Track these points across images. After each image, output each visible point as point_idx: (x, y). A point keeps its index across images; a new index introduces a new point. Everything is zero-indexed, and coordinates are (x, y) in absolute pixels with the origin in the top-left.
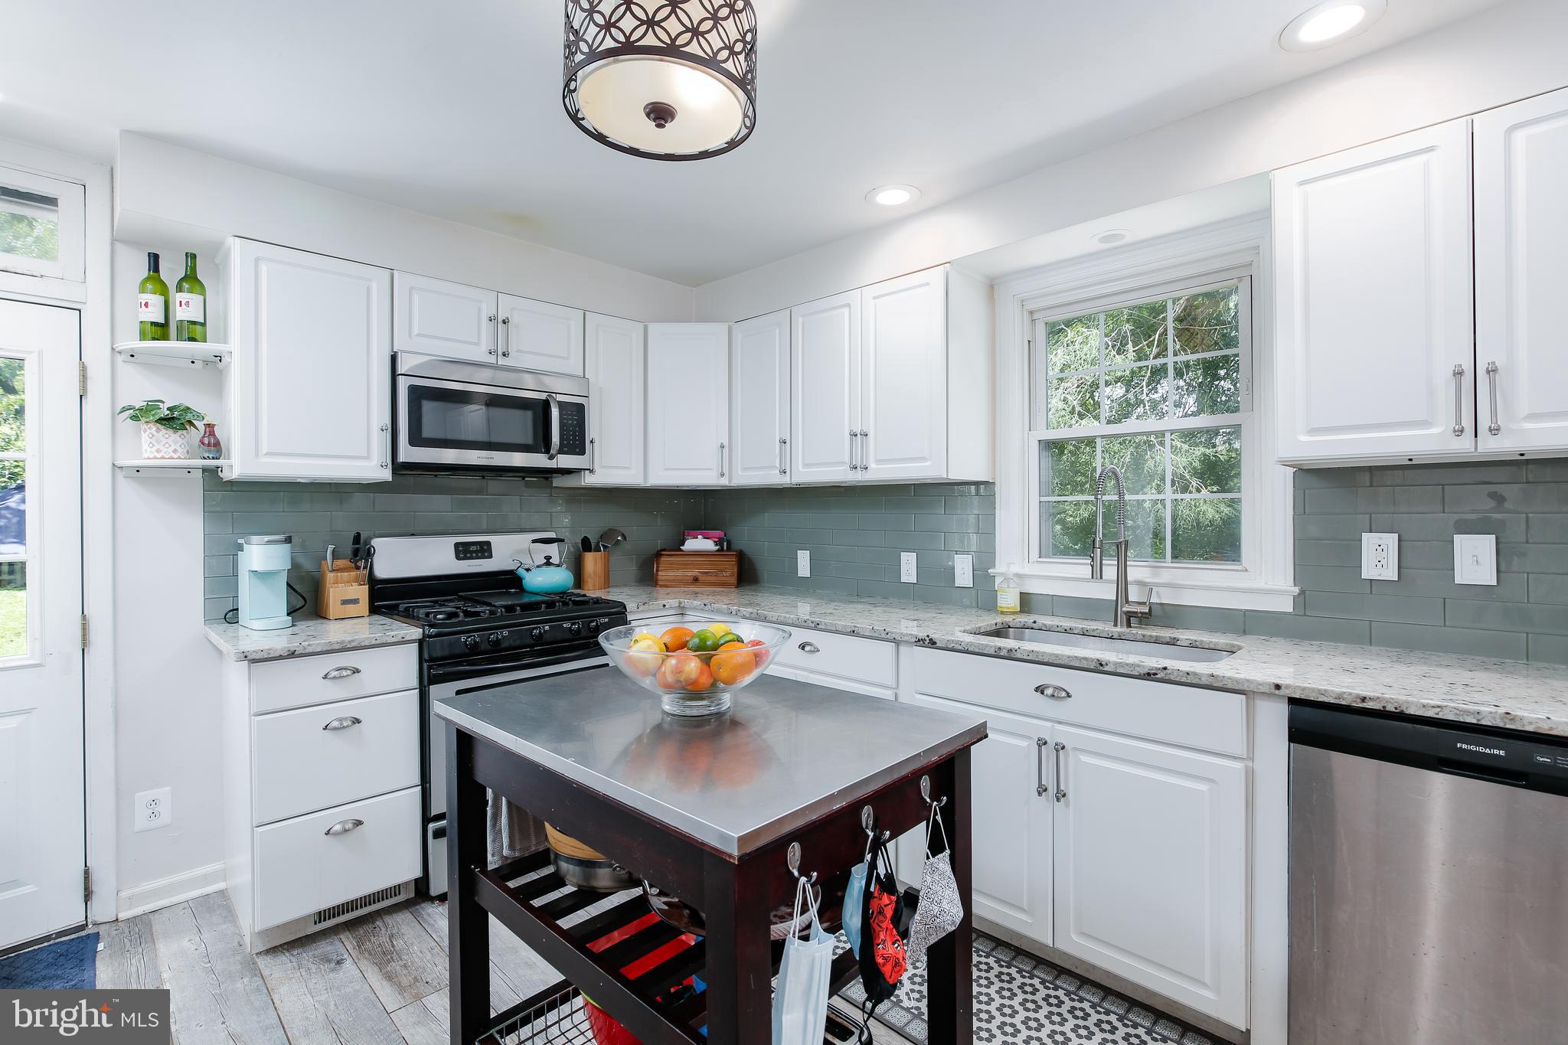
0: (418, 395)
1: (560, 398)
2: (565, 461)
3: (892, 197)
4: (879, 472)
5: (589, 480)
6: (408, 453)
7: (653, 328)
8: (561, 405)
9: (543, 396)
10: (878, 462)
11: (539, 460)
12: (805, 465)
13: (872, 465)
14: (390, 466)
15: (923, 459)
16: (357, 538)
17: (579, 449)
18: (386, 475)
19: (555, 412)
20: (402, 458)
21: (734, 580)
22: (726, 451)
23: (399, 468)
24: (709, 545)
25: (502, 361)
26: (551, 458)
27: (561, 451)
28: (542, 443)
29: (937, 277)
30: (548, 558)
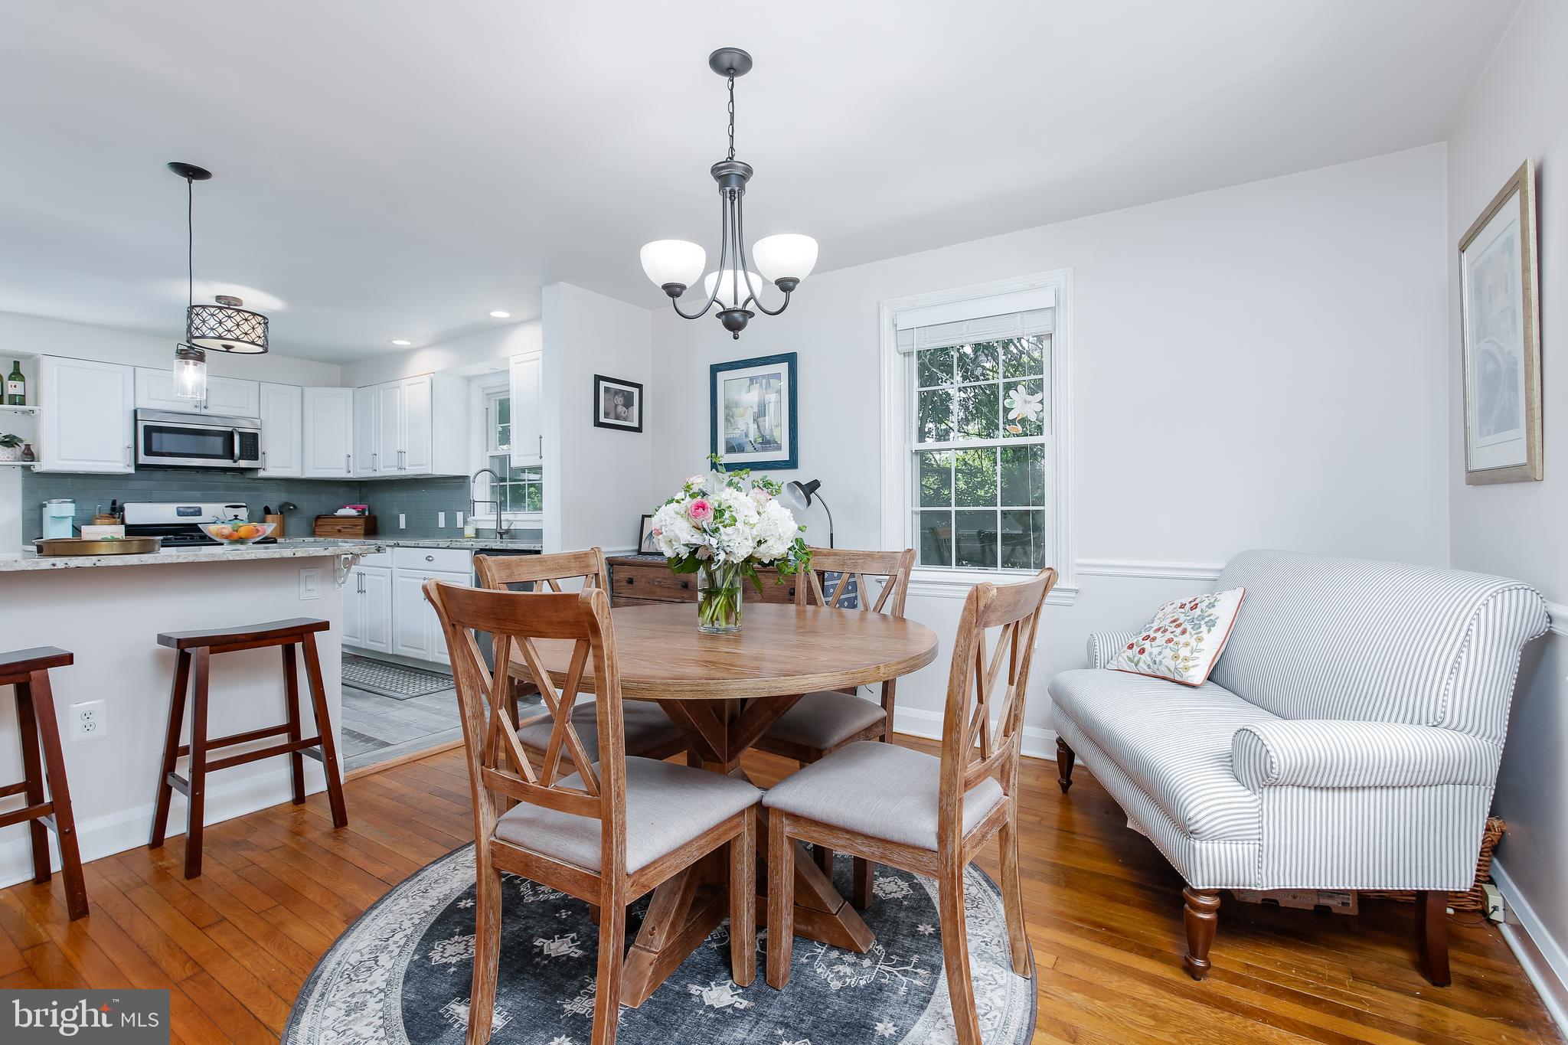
0: (149, 431)
1: (240, 430)
2: (243, 464)
3: (402, 343)
4: (411, 470)
5: (261, 474)
6: (143, 459)
7: (307, 390)
8: (241, 434)
9: (230, 429)
10: (410, 466)
11: (227, 463)
12: (384, 467)
13: (407, 468)
14: (134, 466)
15: (423, 465)
16: (114, 502)
17: (254, 456)
18: (132, 470)
19: (237, 439)
20: (140, 462)
21: (362, 532)
22: (351, 458)
23: (139, 467)
24: (353, 512)
25: (204, 412)
26: (235, 462)
27: (242, 457)
28: (230, 454)
29: (427, 379)
30: (236, 516)
